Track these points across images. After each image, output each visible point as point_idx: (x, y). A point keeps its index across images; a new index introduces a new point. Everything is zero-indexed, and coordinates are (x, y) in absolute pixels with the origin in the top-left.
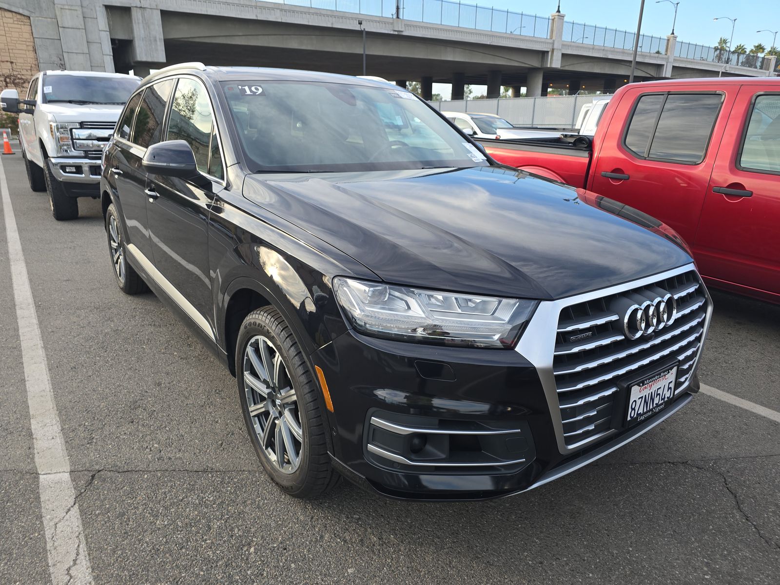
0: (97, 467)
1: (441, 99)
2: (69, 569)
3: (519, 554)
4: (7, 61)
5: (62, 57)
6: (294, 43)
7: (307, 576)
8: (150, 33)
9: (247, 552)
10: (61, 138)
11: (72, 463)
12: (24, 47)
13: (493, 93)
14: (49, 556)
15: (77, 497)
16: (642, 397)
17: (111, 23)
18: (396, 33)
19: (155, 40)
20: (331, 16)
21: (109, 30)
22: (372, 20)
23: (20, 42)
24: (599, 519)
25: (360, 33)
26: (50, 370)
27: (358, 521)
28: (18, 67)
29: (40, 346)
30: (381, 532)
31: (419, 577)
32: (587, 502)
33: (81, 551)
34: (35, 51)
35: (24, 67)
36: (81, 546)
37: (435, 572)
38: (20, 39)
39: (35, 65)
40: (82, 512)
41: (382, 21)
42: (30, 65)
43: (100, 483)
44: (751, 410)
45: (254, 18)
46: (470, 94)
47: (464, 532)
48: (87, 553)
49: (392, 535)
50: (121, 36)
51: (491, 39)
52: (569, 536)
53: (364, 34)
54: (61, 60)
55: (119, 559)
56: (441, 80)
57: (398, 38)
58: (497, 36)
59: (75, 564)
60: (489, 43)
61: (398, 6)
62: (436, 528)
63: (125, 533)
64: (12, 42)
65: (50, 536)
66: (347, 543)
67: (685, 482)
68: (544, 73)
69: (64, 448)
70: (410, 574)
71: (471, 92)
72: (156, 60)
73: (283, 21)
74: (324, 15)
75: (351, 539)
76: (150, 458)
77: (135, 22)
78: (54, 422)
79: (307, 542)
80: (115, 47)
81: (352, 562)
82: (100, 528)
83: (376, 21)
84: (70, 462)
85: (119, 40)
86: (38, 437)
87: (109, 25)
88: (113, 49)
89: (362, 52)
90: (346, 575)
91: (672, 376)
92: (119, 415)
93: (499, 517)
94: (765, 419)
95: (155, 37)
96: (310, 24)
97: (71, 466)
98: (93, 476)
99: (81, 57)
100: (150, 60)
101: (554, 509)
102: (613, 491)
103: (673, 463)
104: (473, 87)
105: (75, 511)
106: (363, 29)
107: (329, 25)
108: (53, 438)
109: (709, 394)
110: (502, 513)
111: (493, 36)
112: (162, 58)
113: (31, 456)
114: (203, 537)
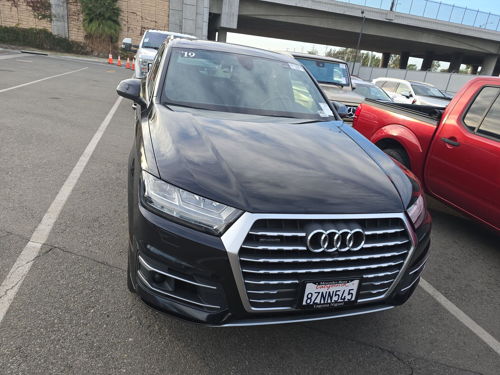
0: (56, 245)
1: (416, 68)
2: (7, 290)
3: (229, 366)
4: (154, 21)
5: (181, 21)
6: (316, 23)
7: (107, 334)
8: (231, 11)
9: (89, 311)
10: (143, 68)
11: (48, 240)
12: (163, 14)
13: (454, 69)
14: (5, 281)
15: (36, 257)
16: (319, 293)
17: (211, 3)
18: (388, 21)
19: (233, 15)
20: (345, 7)
21: (210, 7)
22: (372, 10)
23: (162, 11)
24: (298, 365)
25: (361, 18)
26: (73, 191)
27: (156, 315)
28: (159, 25)
29: (77, 177)
30: (163, 326)
31: (163, 357)
32: (299, 352)
33: (19, 283)
34: (169, 16)
35: (162, 25)
36: (20, 281)
37: (173, 357)
38: (163, 9)
39: (167, 24)
40: (33, 265)
41: (380, 12)
42: (165, 24)
43: (51, 254)
44: (478, 334)
45: (294, 5)
46: (438, 67)
47: (208, 342)
48: (20, 285)
49: (168, 329)
50: (215, 11)
51: (460, 30)
52: (269, 368)
53: (364, 19)
54: (180, 23)
55: (31, 293)
56: (417, 55)
57: (389, 24)
58: (465, 28)
59: (12, 288)
60: (457, 33)
61: (393, 2)
62: (195, 334)
63: (43, 282)
64: (159, 10)
65: (12, 272)
66: (141, 325)
67: (380, 364)
68: (498, 58)
69: (50, 232)
70: (159, 353)
71: (439, 66)
72: (231, 27)
73: (312, 8)
74: (340, 6)
75: (145, 323)
76: (83, 248)
77: (224, 3)
78: (55, 217)
79: (121, 317)
80: (211, 17)
81: (135, 335)
82: (35, 275)
83: (375, 12)
84: (47, 239)
85: (214, 14)
86: (43, 223)
87: (210, 4)
88: (209, 18)
89: (360, 32)
90: (126, 341)
91: (354, 285)
92: (86, 222)
93: (236, 341)
94: (485, 344)
95: (234, 13)
96: (329, 11)
97: (46, 241)
98: (51, 250)
99: (191, 22)
100: (228, 27)
101: (274, 349)
102: (323, 352)
103: (382, 350)
104: (441, 63)
105: (30, 264)
106: (363, 17)
107: (342, 13)
108: (48, 225)
109: (453, 313)
110: (240, 339)
111: (461, 28)
112: (235, 26)
113: (33, 231)
114: (75, 296)
